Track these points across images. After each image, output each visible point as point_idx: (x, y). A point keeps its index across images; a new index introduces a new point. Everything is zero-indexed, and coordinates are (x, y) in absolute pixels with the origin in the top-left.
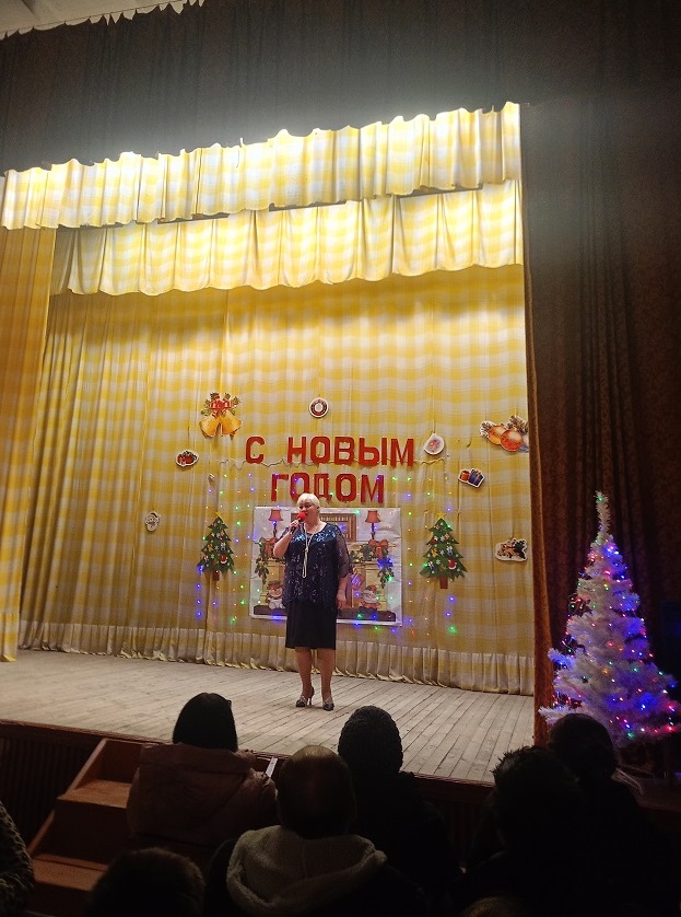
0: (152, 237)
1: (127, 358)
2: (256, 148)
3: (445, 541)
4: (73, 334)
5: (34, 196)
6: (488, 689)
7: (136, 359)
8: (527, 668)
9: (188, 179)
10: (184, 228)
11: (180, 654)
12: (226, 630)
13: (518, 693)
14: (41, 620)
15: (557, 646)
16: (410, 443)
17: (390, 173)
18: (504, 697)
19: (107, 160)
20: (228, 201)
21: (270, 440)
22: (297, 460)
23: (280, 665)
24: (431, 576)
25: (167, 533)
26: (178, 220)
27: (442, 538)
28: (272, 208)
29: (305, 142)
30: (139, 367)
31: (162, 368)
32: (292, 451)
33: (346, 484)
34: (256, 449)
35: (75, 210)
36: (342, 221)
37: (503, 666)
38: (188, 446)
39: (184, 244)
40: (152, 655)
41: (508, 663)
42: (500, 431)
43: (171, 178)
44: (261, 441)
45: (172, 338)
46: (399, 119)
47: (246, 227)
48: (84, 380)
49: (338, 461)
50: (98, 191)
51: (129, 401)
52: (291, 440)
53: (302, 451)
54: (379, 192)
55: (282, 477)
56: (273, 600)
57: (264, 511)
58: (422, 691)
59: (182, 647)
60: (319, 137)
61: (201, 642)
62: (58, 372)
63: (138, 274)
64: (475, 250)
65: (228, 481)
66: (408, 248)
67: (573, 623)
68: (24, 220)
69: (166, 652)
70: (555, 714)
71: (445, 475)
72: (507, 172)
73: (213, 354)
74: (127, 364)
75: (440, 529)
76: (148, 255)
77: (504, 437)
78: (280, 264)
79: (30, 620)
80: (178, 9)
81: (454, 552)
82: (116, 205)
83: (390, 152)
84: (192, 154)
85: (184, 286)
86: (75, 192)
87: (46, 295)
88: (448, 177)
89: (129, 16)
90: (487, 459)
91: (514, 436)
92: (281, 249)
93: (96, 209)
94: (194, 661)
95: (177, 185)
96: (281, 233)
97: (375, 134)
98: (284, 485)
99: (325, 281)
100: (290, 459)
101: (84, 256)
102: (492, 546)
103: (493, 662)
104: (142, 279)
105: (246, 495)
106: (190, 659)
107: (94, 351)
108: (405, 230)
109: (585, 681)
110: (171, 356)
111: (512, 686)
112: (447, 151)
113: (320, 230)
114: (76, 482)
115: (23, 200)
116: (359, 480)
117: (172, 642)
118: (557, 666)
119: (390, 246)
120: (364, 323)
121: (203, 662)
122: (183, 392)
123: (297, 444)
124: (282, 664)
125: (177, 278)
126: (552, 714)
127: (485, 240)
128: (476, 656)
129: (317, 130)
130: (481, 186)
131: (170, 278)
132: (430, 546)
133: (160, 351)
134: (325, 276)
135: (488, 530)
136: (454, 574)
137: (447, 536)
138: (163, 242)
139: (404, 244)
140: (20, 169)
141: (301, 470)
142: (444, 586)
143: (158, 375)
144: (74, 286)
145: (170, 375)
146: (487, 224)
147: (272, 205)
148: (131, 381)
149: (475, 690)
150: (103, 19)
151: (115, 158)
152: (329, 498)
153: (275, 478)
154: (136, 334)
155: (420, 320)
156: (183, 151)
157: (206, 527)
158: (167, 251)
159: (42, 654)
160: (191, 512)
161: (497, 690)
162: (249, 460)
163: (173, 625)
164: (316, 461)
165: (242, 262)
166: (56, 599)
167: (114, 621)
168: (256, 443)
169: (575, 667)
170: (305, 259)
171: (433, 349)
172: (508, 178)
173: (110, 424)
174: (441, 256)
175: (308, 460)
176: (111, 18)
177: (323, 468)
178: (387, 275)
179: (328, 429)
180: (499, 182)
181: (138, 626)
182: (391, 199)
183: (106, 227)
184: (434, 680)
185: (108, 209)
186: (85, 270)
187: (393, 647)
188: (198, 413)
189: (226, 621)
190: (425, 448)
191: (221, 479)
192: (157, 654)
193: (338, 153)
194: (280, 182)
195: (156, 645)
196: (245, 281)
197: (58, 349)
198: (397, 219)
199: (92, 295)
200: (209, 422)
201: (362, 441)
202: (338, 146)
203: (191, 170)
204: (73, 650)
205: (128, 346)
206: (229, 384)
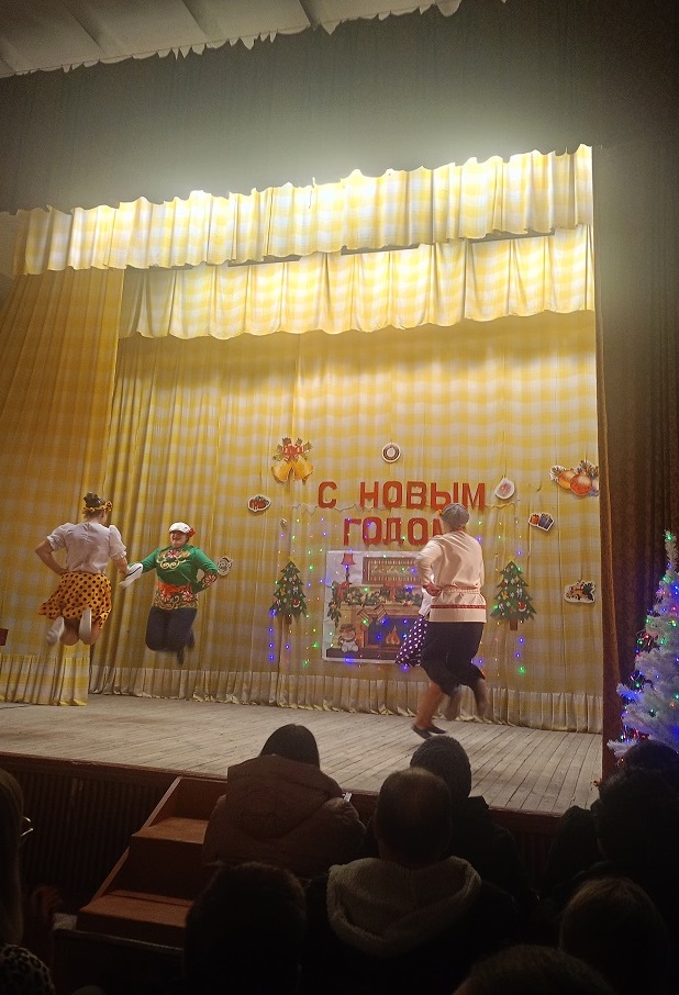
0: (222, 281)
1: (198, 401)
2: (329, 188)
3: (515, 584)
4: (142, 378)
5: (101, 235)
6: (556, 727)
7: (207, 403)
8: (594, 707)
9: (259, 221)
10: (254, 272)
11: (253, 697)
12: (299, 673)
13: (585, 731)
14: (112, 665)
15: (625, 681)
16: (481, 488)
17: (463, 217)
18: (572, 735)
19: (176, 198)
20: (299, 244)
21: (342, 486)
22: (369, 505)
23: (352, 706)
24: (501, 618)
25: (239, 578)
26: (250, 263)
27: (513, 581)
28: (345, 251)
29: (378, 183)
30: (210, 412)
31: (233, 413)
32: (364, 496)
33: (418, 528)
34: (329, 494)
35: (143, 251)
36: (414, 266)
37: (571, 705)
38: (260, 490)
39: (255, 288)
40: (225, 698)
41: (576, 702)
42: (570, 475)
43: (242, 219)
44: (333, 486)
45: (243, 383)
46: (473, 160)
47: (318, 271)
48: (154, 423)
49: (410, 506)
50: (167, 232)
51: (200, 446)
52: (363, 485)
53: (374, 496)
54: (451, 235)
55: (354, 521)
56: (345, 643)
57: (336, 555)
58: (492, 730)
59: (254, 690)
60: (392, 178)
61: (273, 684)
62: (128, 417)
63: (209, 319)
64: (547, 296)
65: (300, 525)
66: (480, 293)
67: (640, 660)
68: (91, 261)
69: (239, 695)
70: (622, 747)
71: (515, 519)
72: (579, 217)
73: (284, 398)
74: (197, 409)
75: (511, 572)
76: (218, 299)
77: (574, 481)
78: (352, 310)
79: (102, 665)
80: (249, 44)
81: (524, 594)
82: (186, 246)
83: (464, 195)
84: (263, 194)
85: (255, 330)
86: (144, 232)
87: (114, 338)
88: (521, 222)
89: (199, 50)
90: (557, 503)
91: (583, 480)
92: (353, 294)
93: (165, 250)
94: (267, 704)
95: (248, 226)
96: (352, 277)
97: (448, 177)
98: (357, 530)
99: (398, 326)
100: (362, 503)
101: (153, 300)
102: (561, 589)
103: (562, 699)
104: (212, 324)
105: (319, 539)
106: (262, 702)
107: (164, 396)
108: (478, 276)
109: (653, 715)
110: (242, 401)
111: (580, 725)
112: (519, 194)
113: (392, 275)
114: (148, 528)
115: (89, 239)
116: (431, 524)
117: (245, 687)
118: (625, 700)
119: (461, 292)
120: (436, 369)
121: (275, 704)
122: (254, 437)
123: (370, 489)
124: (355, 705)
125: (248, 322)
126: (621, 748)
127: (557, 286)
128: (544, 695)
129: (390, 171)
130: (553, 233)
131: (240, 322)
132: (501, 589)
133: (231, 395)
134: (398, 321)
135: (557, 572)
136: (523, 616)
137: (517, 579)
138: (234, 287)
139: (476, 290)
140: (87, 207)
141: (373, 514)
142: (514, 627)
143: (230, 419)
144: (142, 329)
145: (241, 420)
146: (558, 270)
147: (345, 247)
148: (202, 427)
149: (544, 728)
150: (172, 53)
151: (185, 197)
152: (401, 542)
153: (347, 523)
154: (207, 379)
155: (492, 367)
156: (254, 191)
157: (278, 571)
158: (238, 295)
159: (113, 698)
160: (264, 557)
161: (566, 728)
162: (322, 504)
163: (246, 669)
164: (389, 505)
165: (314, 306)
166: (127, 644)
168: (328, 488)
169: (642, 700)
170: (377, 305)
171: (504, 394)
172: (581, 223)
173: (181, 469)
174: (513, 302)
175: (381, 505)
176: (180, 52)
177: (395, 513)
178: (459, 320)
179: (400, 474)
180: (572, 227)
181: (211, 670)
182: (464, 243)
183: (175, 268)
184: (504, 720)
185: (177, 249)
186: (154, 313)
188: (270, 458)
189: (299, 664)
190: (495, 492)
191: (294, 525)
192: (230, 697)
193: (411, 196)
194: (352, 224)
195: (229, 688)
196: (316, 326)
197: (127, 396)
198: (470, 265)
199: (161, 340)
200: (281, 467)
201: (434, 486)
202: (410, 188)
203: (262, 212)
204: (144, 694)
205: (199, 391)
206: (301, 429)
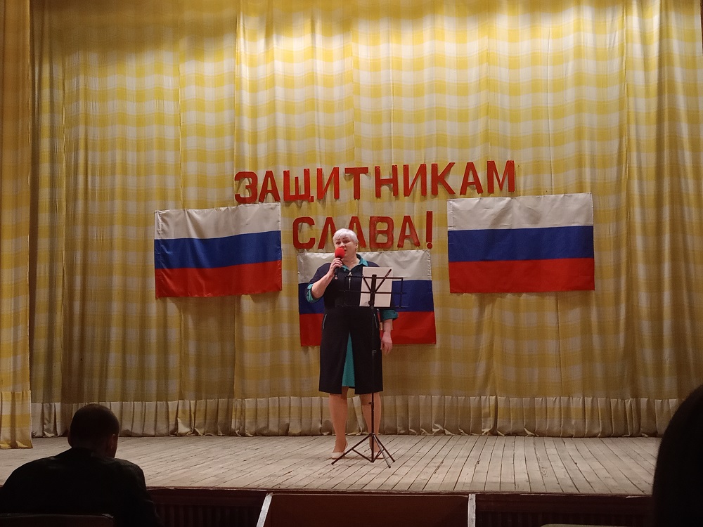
37: (568, 410)
167: (163, 396)
181: (198, 398)
187: (448, 398)
